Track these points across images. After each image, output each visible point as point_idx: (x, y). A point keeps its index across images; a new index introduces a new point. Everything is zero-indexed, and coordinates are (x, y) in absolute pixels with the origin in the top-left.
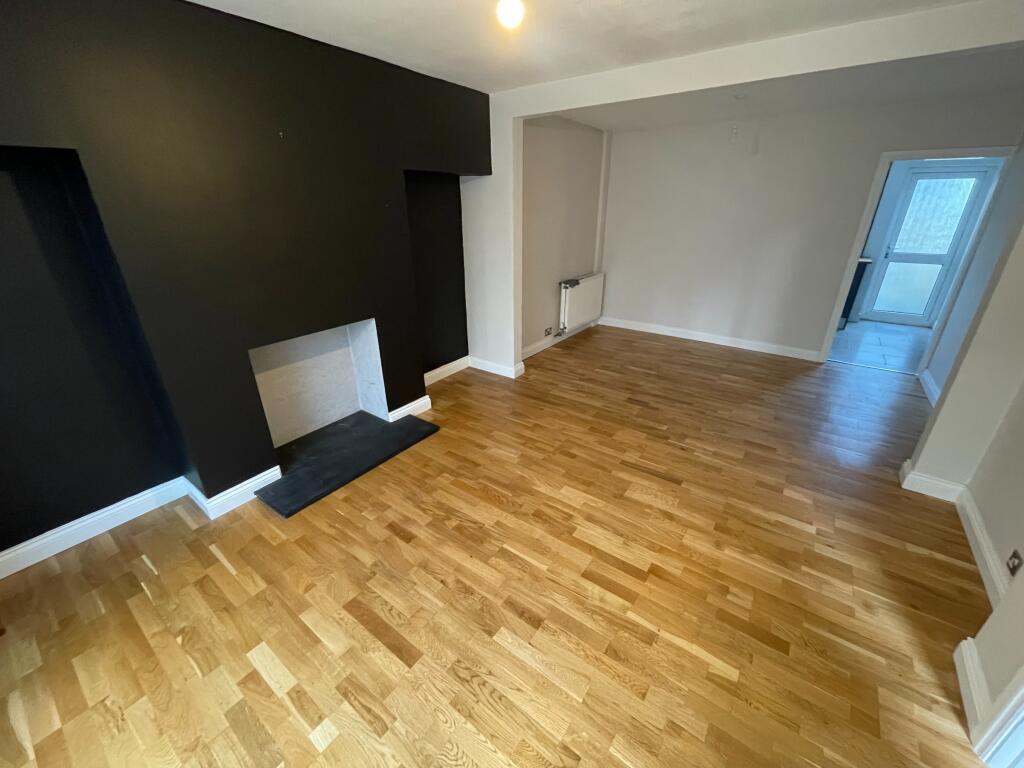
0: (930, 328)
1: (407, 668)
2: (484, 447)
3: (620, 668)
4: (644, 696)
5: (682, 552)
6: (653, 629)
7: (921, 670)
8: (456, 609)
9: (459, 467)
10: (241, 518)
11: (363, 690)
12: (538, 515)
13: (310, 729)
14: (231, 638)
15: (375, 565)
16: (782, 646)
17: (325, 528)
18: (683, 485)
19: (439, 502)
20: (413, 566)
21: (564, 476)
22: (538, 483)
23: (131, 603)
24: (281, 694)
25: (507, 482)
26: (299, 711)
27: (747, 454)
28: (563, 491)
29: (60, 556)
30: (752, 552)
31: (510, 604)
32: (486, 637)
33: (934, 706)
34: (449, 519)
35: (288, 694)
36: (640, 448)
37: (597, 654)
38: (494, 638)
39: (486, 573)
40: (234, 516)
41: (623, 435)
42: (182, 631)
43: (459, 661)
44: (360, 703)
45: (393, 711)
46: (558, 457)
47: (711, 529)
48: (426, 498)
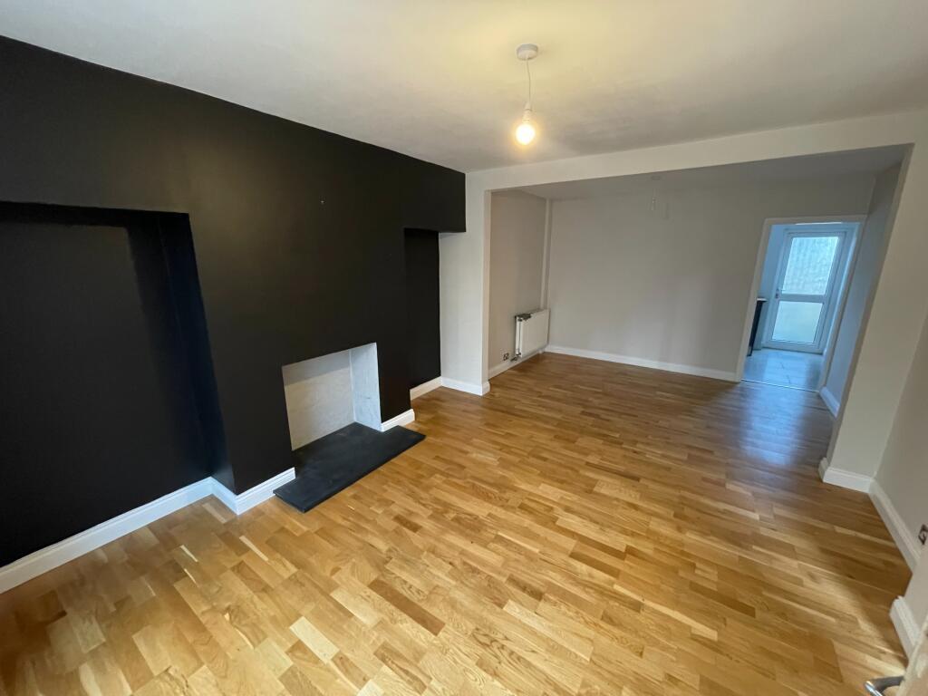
0: (821, 354)
1: (433, 636)
2: (466, 453)
3: (616, 631)
4: (641, 654)
5: (651, 535)
6: (640, 599)
7: (866, 627)
8: (467, 586)
9: (448, 469)
10: (263, 513)
11: (399, 656)
12: (523, 507)
13: (358, 690)
14: (272, 614)
15: (389, 550)
16: (749, 611)
17: (340, 521)
18: (641, 481)
19: (436, 498)
20: (422, 551)
21: (539, 475)
22: (519, 482)
23: (178, 586)
24: (327, 660)
25: (492, 481)
26: (346, 675)
27: (689, 455)
28: (540, 488)
29: (104, 548)
30: (707, 535)
31: (512, 580)
32: (498, 609)
33: (882, 656)
34: (446, 512)
35: (333, 660)
36: (600, 452)
37: (595, 620)
38: (504, 609)
39: (488, 556)
40: (257, 512)
41: (583, 442)
42: (228, 609)
43: (477, 629)
44: (397, 665)
45: (428, 672)
46: (532, 460)
47: (672, 517)
48: (423, 495)
